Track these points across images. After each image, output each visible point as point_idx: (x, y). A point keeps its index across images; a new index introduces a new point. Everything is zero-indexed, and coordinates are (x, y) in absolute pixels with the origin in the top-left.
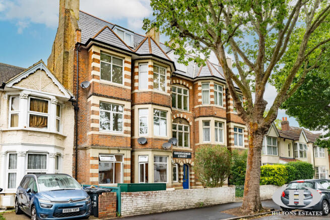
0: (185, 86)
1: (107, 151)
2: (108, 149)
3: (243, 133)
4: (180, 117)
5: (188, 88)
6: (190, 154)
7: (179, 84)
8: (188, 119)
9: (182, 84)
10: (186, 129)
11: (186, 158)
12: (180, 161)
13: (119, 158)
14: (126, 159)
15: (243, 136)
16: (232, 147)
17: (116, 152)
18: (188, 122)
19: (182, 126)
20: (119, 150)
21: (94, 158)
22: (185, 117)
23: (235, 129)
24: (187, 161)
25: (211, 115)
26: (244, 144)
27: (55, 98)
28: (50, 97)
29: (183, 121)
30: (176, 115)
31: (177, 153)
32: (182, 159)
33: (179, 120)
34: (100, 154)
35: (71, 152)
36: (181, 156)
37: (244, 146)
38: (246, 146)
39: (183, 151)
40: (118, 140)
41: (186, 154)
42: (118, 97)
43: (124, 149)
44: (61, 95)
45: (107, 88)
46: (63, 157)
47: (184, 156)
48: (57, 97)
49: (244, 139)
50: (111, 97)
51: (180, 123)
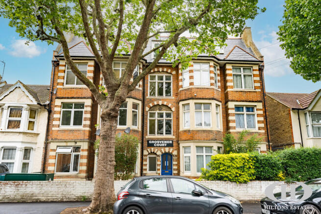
0: (167, 72)
1: (64, 144)
2: (65, 142)
3: (256, 112)
4: (159, 105)
5: (170, 73)
6: (171, 142)
7: (159, 71)
8: (170, 105)
9: (163, 71)
10: (168, 115)
11: (165, 147)
12: (156, 150)
13: (77, 149)
14: (83, 150)
15: (256, 115)
16: (231, 131)
17: (73, 144)
18: (170, 108)
19: (163, 113)
20: (76, 143)
21: (52, 150)
22: (165, 103)
23: (238, 108)
24: (167, 150)
25: (190, 97)
26: (257, 125)
27: (26, 106)
28: (23, 105)
29: (164, 108)
30: (153, 103)
31: (153, 142)
32: (159, 148)
33: (158, 108)
34: (57, 146)
35: (42, 145)
36: (158, 145)
37: (257, 128)
38: (259, 128)
39: (162, 140)
40: (75, 134)
41: (165, 142)
42: (78, 96)
43: (80, 142)
44: (30, 103)
45: (69, 91)
46: (35, 150)
47: (163, 145)
48: (28, 105)
49: (257, 119)
50: (72, 98)
51: (160, 110)
